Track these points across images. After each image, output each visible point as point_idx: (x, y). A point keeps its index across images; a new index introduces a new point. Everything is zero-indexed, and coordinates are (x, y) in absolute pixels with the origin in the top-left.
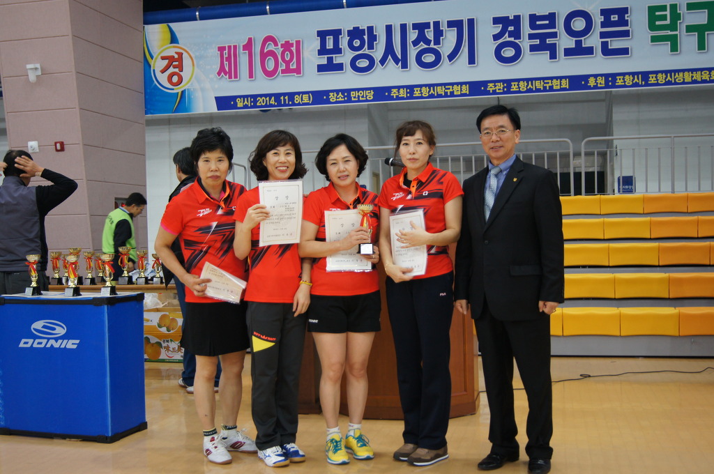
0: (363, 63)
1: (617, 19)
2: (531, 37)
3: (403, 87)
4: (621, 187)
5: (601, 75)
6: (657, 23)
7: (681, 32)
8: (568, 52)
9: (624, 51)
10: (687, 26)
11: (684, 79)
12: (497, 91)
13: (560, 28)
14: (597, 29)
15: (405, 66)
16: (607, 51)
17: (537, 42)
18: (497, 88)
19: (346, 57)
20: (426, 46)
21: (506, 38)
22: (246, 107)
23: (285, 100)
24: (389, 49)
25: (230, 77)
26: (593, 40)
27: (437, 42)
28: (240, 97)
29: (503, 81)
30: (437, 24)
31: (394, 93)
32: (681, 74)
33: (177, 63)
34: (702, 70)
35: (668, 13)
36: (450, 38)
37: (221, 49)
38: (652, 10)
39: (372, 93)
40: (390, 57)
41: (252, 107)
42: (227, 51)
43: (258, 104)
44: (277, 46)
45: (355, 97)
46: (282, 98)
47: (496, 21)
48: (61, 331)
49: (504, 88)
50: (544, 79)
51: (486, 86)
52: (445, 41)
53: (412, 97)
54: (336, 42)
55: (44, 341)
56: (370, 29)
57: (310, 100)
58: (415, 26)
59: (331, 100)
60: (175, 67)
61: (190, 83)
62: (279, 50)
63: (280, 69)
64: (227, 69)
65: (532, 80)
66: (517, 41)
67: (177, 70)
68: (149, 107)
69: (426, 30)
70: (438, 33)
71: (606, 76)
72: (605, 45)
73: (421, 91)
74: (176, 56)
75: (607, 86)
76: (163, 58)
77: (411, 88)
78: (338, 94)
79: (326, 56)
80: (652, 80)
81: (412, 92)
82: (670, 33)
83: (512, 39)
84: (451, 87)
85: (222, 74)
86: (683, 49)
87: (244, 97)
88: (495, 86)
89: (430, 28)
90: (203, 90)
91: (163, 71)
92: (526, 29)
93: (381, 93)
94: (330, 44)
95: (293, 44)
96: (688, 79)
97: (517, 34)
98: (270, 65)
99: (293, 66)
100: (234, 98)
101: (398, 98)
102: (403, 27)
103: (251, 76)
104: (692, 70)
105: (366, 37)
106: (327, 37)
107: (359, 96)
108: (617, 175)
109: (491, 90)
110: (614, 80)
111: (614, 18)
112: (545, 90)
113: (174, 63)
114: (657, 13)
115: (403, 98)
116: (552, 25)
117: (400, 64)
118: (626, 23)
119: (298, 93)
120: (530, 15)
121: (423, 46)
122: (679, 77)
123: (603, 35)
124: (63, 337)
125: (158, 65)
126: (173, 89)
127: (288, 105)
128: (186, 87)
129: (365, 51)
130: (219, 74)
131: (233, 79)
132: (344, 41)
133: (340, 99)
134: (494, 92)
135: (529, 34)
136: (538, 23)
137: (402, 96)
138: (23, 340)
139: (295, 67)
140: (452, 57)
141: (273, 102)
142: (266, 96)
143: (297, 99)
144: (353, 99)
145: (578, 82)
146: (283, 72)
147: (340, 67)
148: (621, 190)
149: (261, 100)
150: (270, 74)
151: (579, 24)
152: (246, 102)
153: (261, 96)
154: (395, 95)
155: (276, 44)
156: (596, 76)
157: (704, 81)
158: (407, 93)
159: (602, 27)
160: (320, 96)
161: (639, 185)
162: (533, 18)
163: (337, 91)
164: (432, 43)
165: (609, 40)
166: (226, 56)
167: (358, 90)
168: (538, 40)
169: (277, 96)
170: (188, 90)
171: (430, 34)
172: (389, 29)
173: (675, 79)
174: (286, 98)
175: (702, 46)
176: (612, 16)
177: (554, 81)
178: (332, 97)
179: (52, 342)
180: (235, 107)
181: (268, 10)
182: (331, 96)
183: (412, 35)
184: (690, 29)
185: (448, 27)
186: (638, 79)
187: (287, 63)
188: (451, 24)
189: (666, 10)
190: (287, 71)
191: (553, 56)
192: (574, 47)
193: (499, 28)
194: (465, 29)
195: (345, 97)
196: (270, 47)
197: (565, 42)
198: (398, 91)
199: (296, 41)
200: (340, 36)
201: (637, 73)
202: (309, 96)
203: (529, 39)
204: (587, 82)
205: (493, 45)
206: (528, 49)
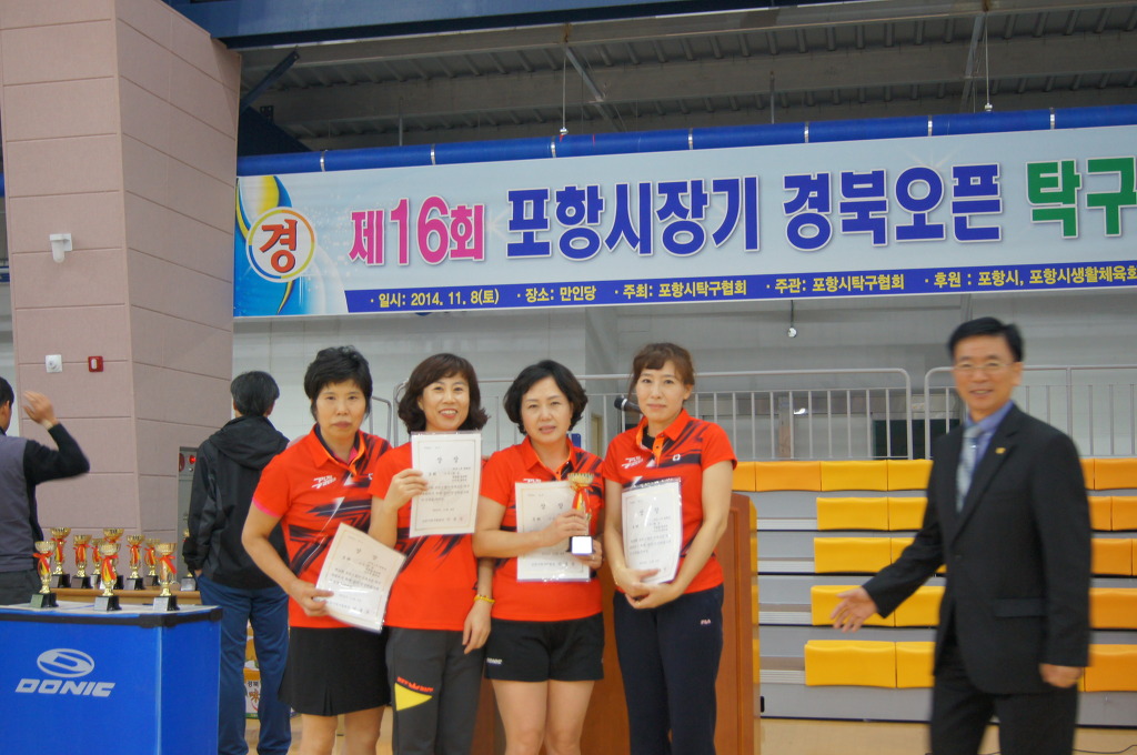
0: (581, 243)
1: (979, 183)
2: (845, 208)
3: (642, 282)
5: (955, 270)
6: (1043, 190)
7: (1080, 204)
8: (903, 233)
9: (991, 233)
10: (1089, 196)
11: (1085, 278)
12: (792, 291)
13: (890, 195)
14: (949, 197)
15: (646, 249)
16: (963, 232)
17: (854, 216)
18: (791, 286)
19: (553, 233)
20: (680, 219)
21: (806, 209)
22: (393, 307)
23: (455, 298)
24: (622, 222)
25: (370, 261)
26: (942, 215)
27: (697, 213)
28: (385, 291)
29: (801, 276)
30: (697, 185)
31: (629, 290)
32: (1081, 270)
33: (287, 237)
34: (1114, 264)
35: (1059, 175)
36: (718, 207)
37: (358, 217)
38: (1034, 170)
39: (594, 290)
40: (622, 234)
41: (403, 308)
42: (366, 220)
43: (413, 304)
44: (446, 213)
45: (566, 297)
46: (451, 295)
47: (790, 182)
48: (85, 667)
49: (802, 286)
50: (865, 274)
51: (773, 284)
52: (710, 213)
53: (656, 298)
54: (539, 210)
55: (57, 684)
56: (593, 190)
57: (495, 299)
58: (663, 188)
59: (528, 300)
60: (283, 242)
61: (306, 269)
62: (448, 221)
63: (449, 250)
64: (366, 248)
65: (846, 274)
66: (822, 214)
67: (286, 248)
68: (240, 304)
69: (680, 194)
70: (700, 200)
71: (963, 271)
72: (960, 223)
73: (670, 288)
74: (286, 226)
75: (964, 287)
76: (266, 229)
77: (655, 284)
78: (539, 291)
79: (522, 231)
80: (1035, 278)
81: (656, 290)
82: (1063, 206)
83: (815, 211)
84: (718, 283)
85: (358, 255)
86: (1084, 232)
87: (391, 292)
88: (788, 283)
89: (685, 191)
90: (326, 279)
91: (264, 249)
92: (837, 196)
93: (609, 291)
94: (529, 212)
95: (470, 211)
96: (1092, 278)
97: (822, 203)
98: (434, 243)
99: (470, 245)
100: (376, 293)
101: (634, 299)
102: (645, 189)
103: (403, 259)
104: (1099, 265)
105: (585, 203)
106: (525, 202)
107: (572, 294)
109: (782, 289)
110: (976, 278)
111: (976, 181)
112: (866, 290)
113: (283, 237)
114: (1042, 175)
115: (642, 299)
116: (878, 190)
117: (639, 246)
118: (993, 190)
119: (477, 288)
120: (843, 175)
121: (674, 218)
122: (1078, 275)
123: (957, 207)
124: (88, 678)
125: (256, 239)
126: (279, 277)
127: (461, 306)
128: (300, 275)
129: (584, 224)
130: (353, 255)
131: (375, 264)
132: (551, 208)
133: (543, 299)
134: (787, 293)
135: (842, 204)
136: (856, 186)
137: (640, 295)
138: (24, 681)
139: (472, 247)
140: (720, 236)
141: (436, 300)
142: (425, 291)
143: (475, 297)
144: (563, 299)
145: (918, 280)
146: (454, 254)
147: (543, 249)
149: (418, 297)
150: (433, 257)
151: (920, 190)
152: (394, 300)
153: (418, 291)
154: (629, 294)
155: (444, 211)
156: (946, 271)
157: (1117, 282)
158: (649, 291)
159: (956, 195)
160: (511, 294)
162: (849, 180)
163: (539, 287)
164: (690, 214)
165: (966, 215)
166: (364, 227)
167: (572, 285)
168: (856, 214)
169: (444, 292)
170: (304, 278)
171: (686, 201)
172: (622, 191)
173: (1071, 278)
174: (458, 295)
175: (1113, 227)
176: (972, 179)
177: (882, 277)
178: (531, 295)
179: (70, 685)
180: (376, 307)
181: (433, 158)
182: (529, 293)
183: (659, 201)
184: (1094, 200)
185: (715, 190)
186: (1013, 277)
187: (461, 241)
188: (719, 185)
189: (1056, 171)
190: (461, 252)
191: (880, 238)
192: (912, 224)
193: (794, 194)
194: (741, 194)
195: (550, 295)
196: (435, 214)
197: (899, 216)
198: (635, 288)
199: (476, 207)
200: (545, 201)
201: (1012, 268)
202: (494, 293)
203: (842, 211)
204: (933, 280)
205: (785, 220)
206: (840, 226)
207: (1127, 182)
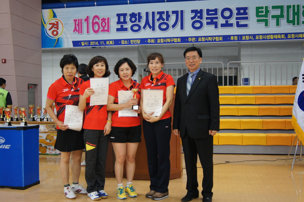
0: (136, 28)
1: (243, 12)
2: (207, 18)
3: (153, 38)
4: (244, 83)
5: (236, 35)
6: (260, 14)
7: (269, 18)
8: (222, 25)
9: (246, 26)
10: (272, 15)
11: (270, 38)
12: (193, 41)
13: (219, 15)
14: (235, 16)
15: (154, 30)
16: (238, 25)
17: (209, 21)
18: (192, 40)
19: (129, 25)
20: (163, 21)
21: (197, 19)
22: (85, 45)
23: (102, 43)
24: (147, 22)
25: (79, 33)
26: (233, 21)
27: (167, 20)
28: (83, 41)
29: (195, 37)
30: (167, 12)
31: (149, 41)
32: (269, 36)
33: (56, 26)
34: (278, 34)
35: (264, 10)
36: (173, 18)
37: (75, 21)
38: (257, 8)
39: (140, 41)
40: (147, 25)
41: (88, 46)
42: (77, 22)
43: (91, 44)
44: (99, 20)
45: (132, 42)
46: (101, 42)
47: (193, 11)
48: (2, 141)
49: (195, 40)
50: (212, 36)
51: (188, 39)
52: (171, 19)
53: (156, 43)
54: (125, 19)
56: (139, 13)
57: (113, 43)
58: (158, 13)
59: (122, 43)
61: (61, 35)
62: (100, 22)
63: (100, 30)
64: (78, 29)
65: (207, 37)
66: (201, 20)
67: (56, 29)
68: (43, 45)
69: (163, 15)
70: (168, 16)
71: (238, 36)
72: (238, 23)
73: (160, 40)
74: (56, 23)
75: (238, 40)
76: (50, 24)
77: (156, 39)
78: (125, 41)
79: (120, 25)
80: (257, 38)
81: (156, 41)
82: (265, 18)
83: (199, 19)
84: (173, 39)
85: (76, 31)
86: (270, 25)
87: (85, 41)
88: (192, 39)
89: (164, 14)
90: (67, 38)
91: (50, 30)
92: (205, 15)
93: (144, 41)
94: (122, 20)
95: (106, 19)
96: (272, 38)
97: (201, 17)
98: (96, 28)
99: (106, 28)
100: (80, 42)
101: (150, 43)
102: (153, 13)
103: (88, 32)
104: (274, 34)
105: (137, 17)
106: (121, 17)
107: (134, 42)
108: (242, 77)
109: (190, 40)
110: (241, 38)
111: (242, 11)
112: (212, 41)
113: (55, 26)
114: (260, 10)
115: (152, 43)
116: (216, 14)
117: (152, 29)
118: (246, 14)
119: (108, 40)
120: (207, 9)
121: (161, 21)
122: (268, 37)
123: (237, 18)
124: (3, 144)
125: (48, 27)
126: (54, 37)
127: (104, 45)
128: (60, 37)
129: (137, 23)
130: (74, 31)
131: (80, 34)
132: (128, 18)
133: (126, 43)
134: (191, 42)
135: (206, 18)
136: (210, 13)
137: (152, 42)
139: (107, 29)
140: (174, 26)
141: (97, 44)
142: (94, 41)
143: (108, 43)
144: (131, 43)
145: (226, 38)
146: (102, 31)
147: (126, 29)
148: (244, 84)
149: (92, 43)
150: (96, 32)
151: (227, 14)
152: (85, 43)
153: (92, 41)
156: (234, 36)
157: (278, 39)
158: (154, 41)
159: (237, 15)
160: (117, 42)
161: (251, 82)
162: (208, 11)
163: (125, 40)
164: (165, 20)
165: (239, 20)
166: (77, 23)
167: (134, 39)
168: (210, 20)
169: (99, 41)
170: (61, 38)
171: (164, 16)
172: (147, 14)
173: (267, 38)
174: (103, 42)
175: (278, 24)
176: (241, 11)
177: (217, 37)
180: (81, 45)
181: (96, 4)
182: (122, 41)
183: (157, 17)
184: (273, 17)
185: (172, 14)
186: (251, 37)
187: (104, 27)
188: (173, 12)
190: (103, 30)
191: (216, 27)
192: (225, 23)
193: (193, 15)
194: (179, 15)
195: (128, 42)
196: (96, 20)
197: (221, 21)
198: (151, 40)
199: (108, 18)
200: (126, 16)
201: (251, 35)
202: (113, 42)
203: (206, 19)
204: (230, 38)
205: (191, 22)
206: (206, 23)
207: (282, 12)
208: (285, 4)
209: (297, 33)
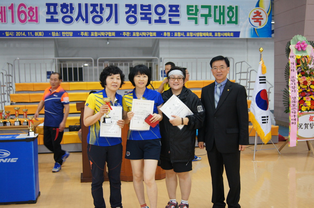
0: (68, 20)
2: (141, 14)
3: (86, 31)
4: (163, 74)
5: (169, 32)
6: (190, 12)
7: (199, 16)
8: (156, 21)
9: (177, 23)
13: (153, 11)
14: (167, 13)
15: (87, 22)
16: (171, 22)
17: (143, 16)
21: (131, 13)
22: (10, 36)
23: (30, 34)
24: (80, 14)
26: (166, 17)
27: (101, 13)
28: (7, 31)
29: (130, 32)
30: (101, 5)
31: (82, 34)
32: (199, 33)
34: (206, 32)
35: (194, 8)
36: (107, 11)
38: (188, 7)
39: (72, 33)
40: (80, 18)
41: (13, 36)
45: (64, 35)
47: (127, 6)
49: (130, 34)
50: (146, 32)
51: (122, 33)
52: (105, 13)
53: (90, 36)
54: (55, 9)
56: (71, 4)
57: (42, 34)
58: (92, 5)
59: (53, 35)
62: (27, 11)
63: (27, 19)
64: (1, 18)
65: (141, 32)
66: (135, 15)
69: (96, 7)
70: (102, 9)
71: (171, 32)
72: (170, 19)
73: (94, 33)
75: (171, 36)
77: (90, 32)
78: (56, 33)
79: (50, 15)
80: (188, 35)
81: (90, 34)
82: (195, 16)
83: (133, 14)
84: (107, 33)
86: (200, 23)
87: (9, 31)
88: (126, 33)
89: (98, 6)
92: (139, 10)
93: (76, 34)
94: (52, 10)
95: (34, 8)
96: (201, 35)
97: (135, 12)
98: (23, 17)
100: (4, 32)
101: (84, 36)
102: (86, 5)
103: (13, 21)
104: (203, 32)
105: (69, 8)
106: (51, 6)
107: (66, 34)
108: (161, 70)
109: (124, 35)
110: (174, 34)
111: (174, 9)
112: (147, 36)
114: (190, 8)
115: (86, 36)
116: (150, 9)
117: (85, 21)
118: (178, 11)
119: (37, 31)
121: (95, 14)
123: (170, 15)
127: (32, 36)
129: (69, 14)
131: (3, 22)
132: (59, 9)
133: (57, 35)
134: (126, 36)
136: (144, 8)
139: (35, 19)
140: (108, 20)
141: (24, 34)
142: (20, 31)
143: (36, 34)
145: (160, 34)
146: (29, 21)
147: (57, 21)
148: (163, 76)
149: (18, 33)
150: (23, 21)
151: (160, 10)
152: (10, 34)
153: (18, 31)
155: (25, 8)
156: (167, 32)
157: (207, 37)
158: (88, 34)
159: (169, 12)
160: (47, 33)
162: (142, 6)
163: (56, 32)
164: (99, 13)
165: (172, 17)
167: (66, 31)
169: (26, 32)
171: (98, 9)
172: (80, 5)
173: (196, 35)
175: (206, 23)
177: (150, 33)
180: (5, 36)
182: (53, 33)
183: (90, 9)
184: (202, 15)
185: (106, 7)
186: (183, 34)
187: (31, 17)
188: (107, 5)
190: (31, 20)
191: (150, 22)
192: (158, 19)
193: (128, 9)
195: (59, 34)
197: (155, 17)
198: (84, 33)
199: (36, 7)
200: (57, 6)
201: (183, 32)
204: (163, 34)
205: (126, 16)
206: (140, 19)
207: (210, 11)
208: (213, 5)
209: (222, 32)
